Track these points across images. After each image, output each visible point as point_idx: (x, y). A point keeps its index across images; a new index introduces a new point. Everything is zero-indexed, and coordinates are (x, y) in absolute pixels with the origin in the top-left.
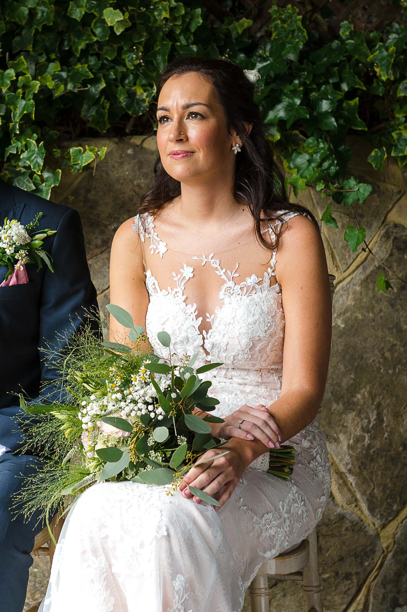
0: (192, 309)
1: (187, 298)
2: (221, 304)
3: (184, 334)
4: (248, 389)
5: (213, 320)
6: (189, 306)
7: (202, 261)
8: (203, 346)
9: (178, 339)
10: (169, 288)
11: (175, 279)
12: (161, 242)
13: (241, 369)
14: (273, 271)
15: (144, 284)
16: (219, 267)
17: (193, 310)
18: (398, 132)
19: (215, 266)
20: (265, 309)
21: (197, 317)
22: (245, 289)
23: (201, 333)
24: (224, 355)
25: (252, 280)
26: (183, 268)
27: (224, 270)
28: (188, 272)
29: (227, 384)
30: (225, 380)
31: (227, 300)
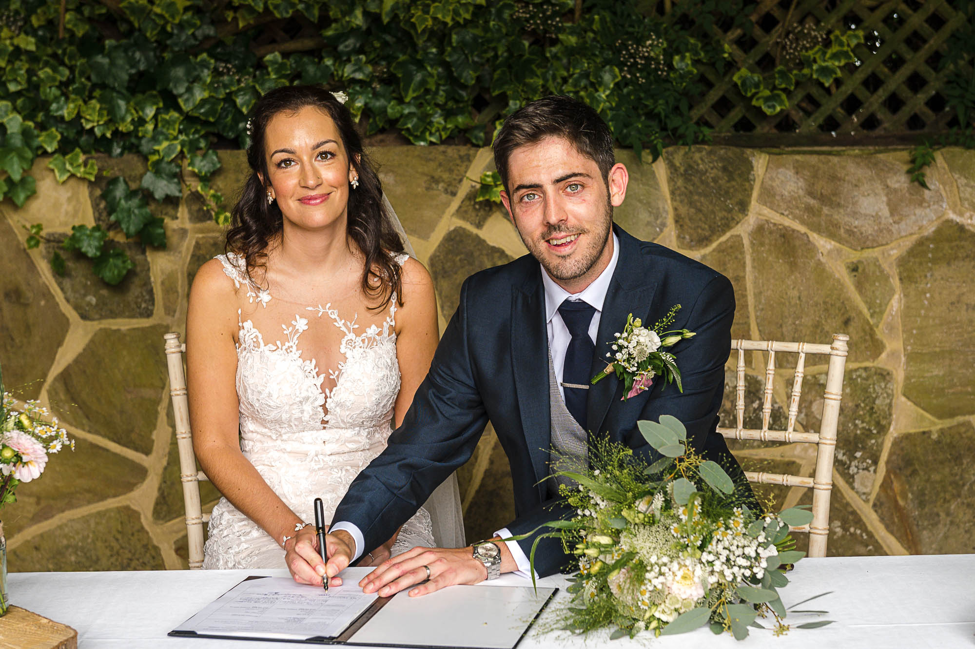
1: (303, 353)
2: (344, 358)
3: (304, 394)
5: (337, 377)
6: (308, 362)
7: (319, 312)
8: (324, 405)
11: (285, 332)
14: (392, 320)
17: (312, 366)
21: (318, 374)
23: (324, 392)
25: (372, 331)
26: (296, 320)
28: (302, 324)
31: (349, 354)
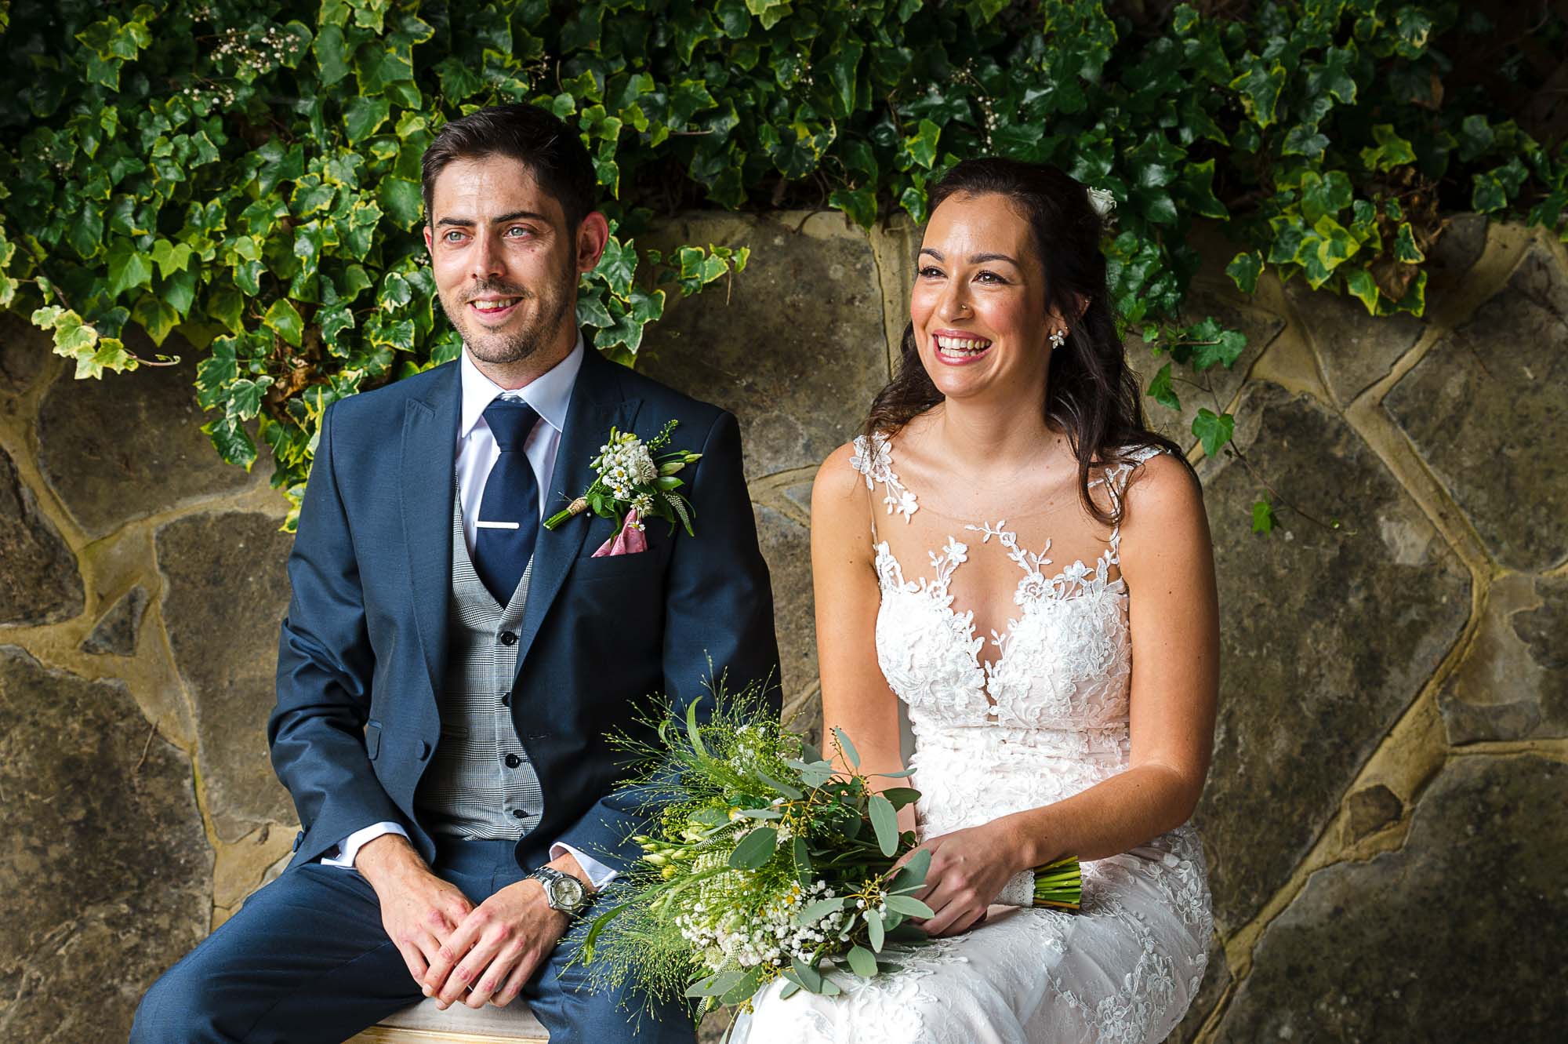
0: (965, 620)
1: (955, 600)
2: (1019, 613)
3: (950, 667)
4: (1064, 765)
5: (1004, 643)
6: (960, 615)
7: (984, 534)
8: (984, 688)
9: (940, 675)
10: (922, 580)
11: (933, 564)
12: (905, 493)
13: (1053, 731)
14: (1114, 557)
15: (870, 570)
16: (1014, 547)
17: (967, 622)
18: (1280, 217)
19: (1007, 543)
20: (1099, 624)
21: (975, 636)
22: (1063, 586)
23: (982, 666)
24: (1024, 705)
25: (1076, 571)
26: (948, 544)
27: (1024, 552)
28: (957, 552)
29: (1026, 757)
30: (1023, 749)
31: (1029, 607)
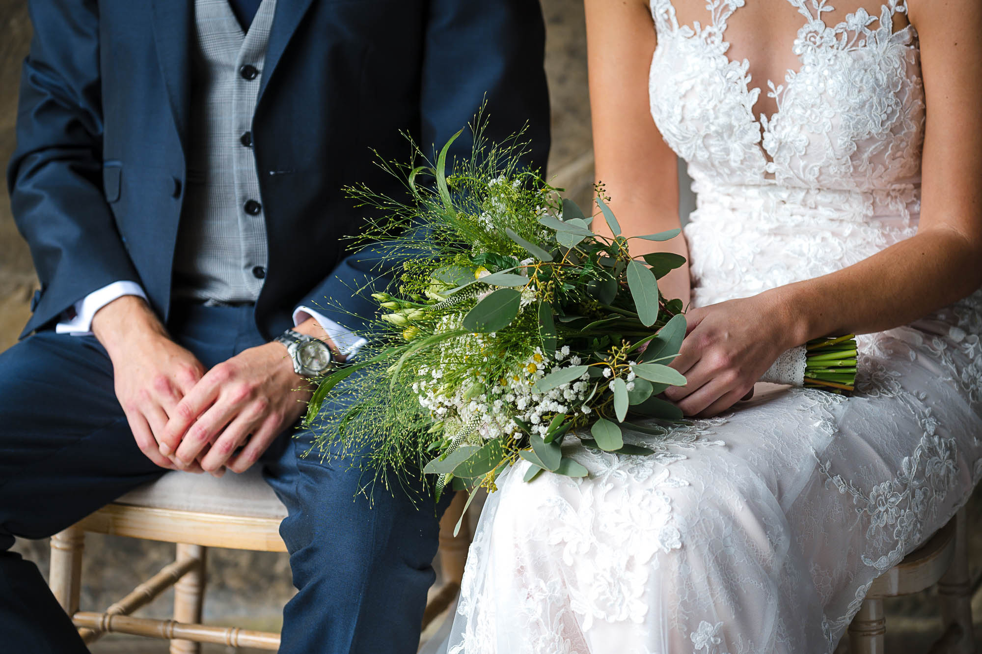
0: (740, 69)
1: (731, 47)
2: (798, 64)
3: (723, 120)
4: (847, 230)
5: (781, 96)
6: (736, 63)
8: (760, 144)
9: (713, 129)
10: (696, 25)
11: (709, 8)
13: (835, 191)
14: (900, 5)
15: (646, 12)
17: (742, 72)
20: (883, 78)
21: (750, 87)
22: (845, 36)
23: (758, 119)
24: (802, 163)
25: (857, 19)
29: (806, 218)
30: (802, 210)
31: (808, 59)
